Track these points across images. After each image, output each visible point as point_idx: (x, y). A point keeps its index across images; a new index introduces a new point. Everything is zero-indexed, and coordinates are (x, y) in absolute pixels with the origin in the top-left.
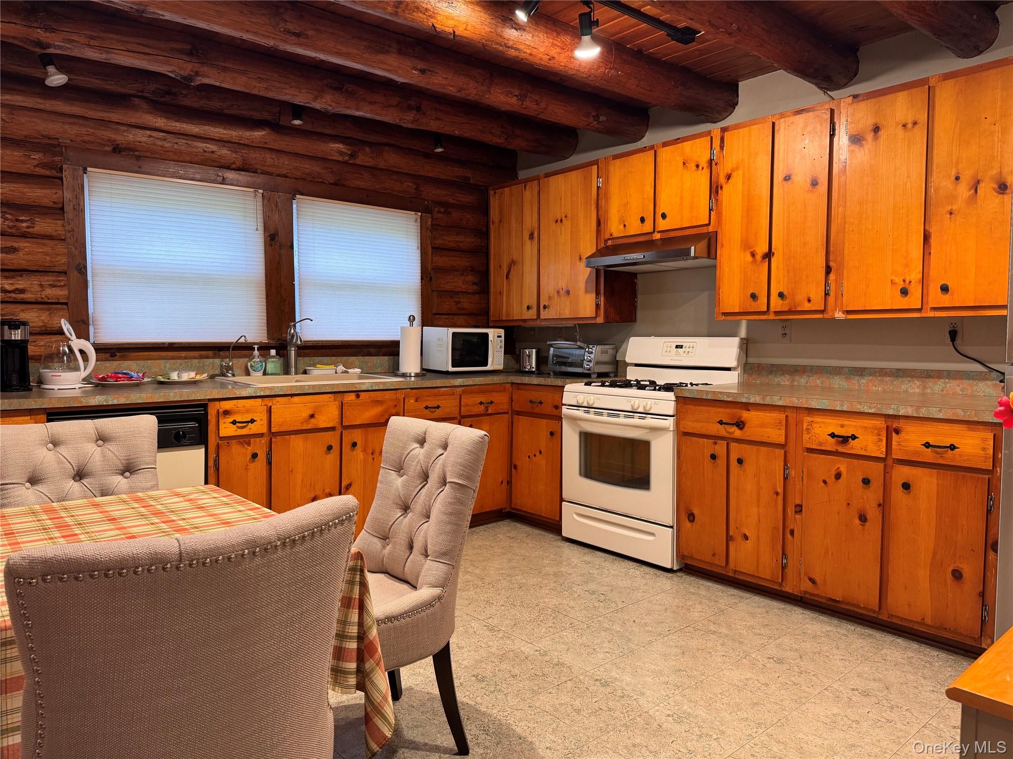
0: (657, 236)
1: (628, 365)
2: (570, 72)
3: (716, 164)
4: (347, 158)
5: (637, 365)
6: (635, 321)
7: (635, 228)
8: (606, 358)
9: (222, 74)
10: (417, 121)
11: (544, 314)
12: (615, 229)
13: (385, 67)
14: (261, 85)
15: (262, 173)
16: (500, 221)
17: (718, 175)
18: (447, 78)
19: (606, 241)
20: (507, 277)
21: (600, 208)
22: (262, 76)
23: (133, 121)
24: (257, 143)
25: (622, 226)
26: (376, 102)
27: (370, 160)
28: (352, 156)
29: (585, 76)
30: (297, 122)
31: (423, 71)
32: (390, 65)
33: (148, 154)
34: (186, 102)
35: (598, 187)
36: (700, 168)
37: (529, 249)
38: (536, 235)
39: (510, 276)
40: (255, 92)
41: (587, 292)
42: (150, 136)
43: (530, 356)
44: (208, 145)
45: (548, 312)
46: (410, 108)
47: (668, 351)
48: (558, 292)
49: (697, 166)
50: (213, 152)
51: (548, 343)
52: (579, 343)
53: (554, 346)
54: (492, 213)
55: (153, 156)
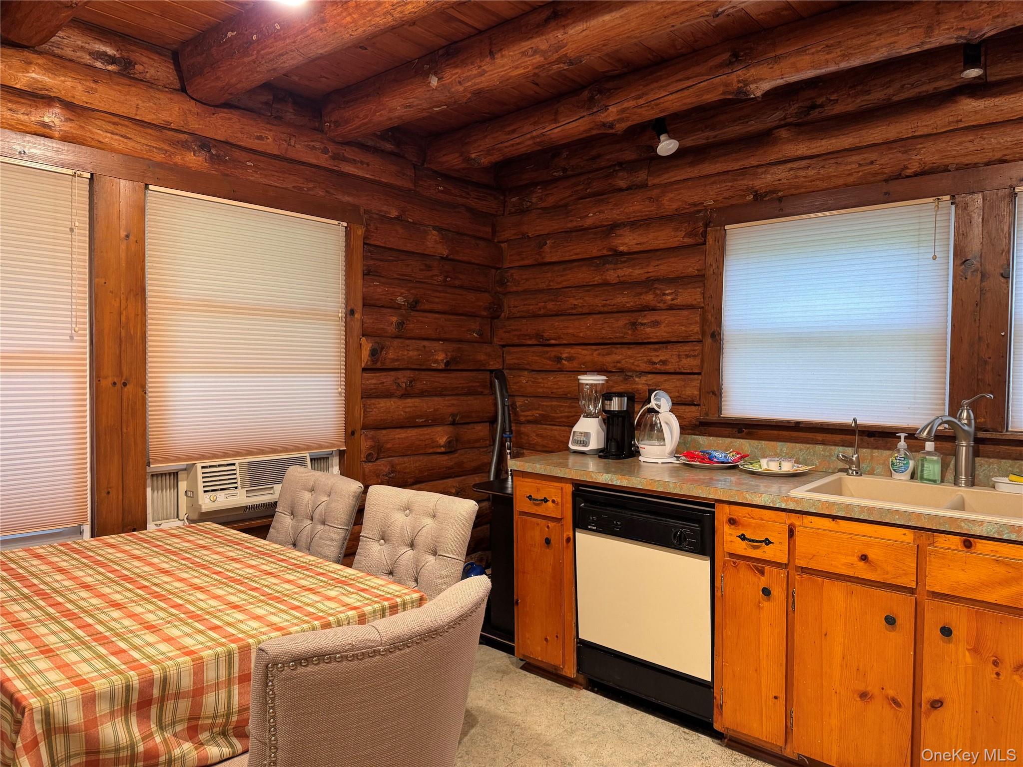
15: (957, 169)
23: (772, 157)
30: (972, 72)
33: (793, 191)
42: (791, 169)
44: (865, 156)
50: (872, 163)
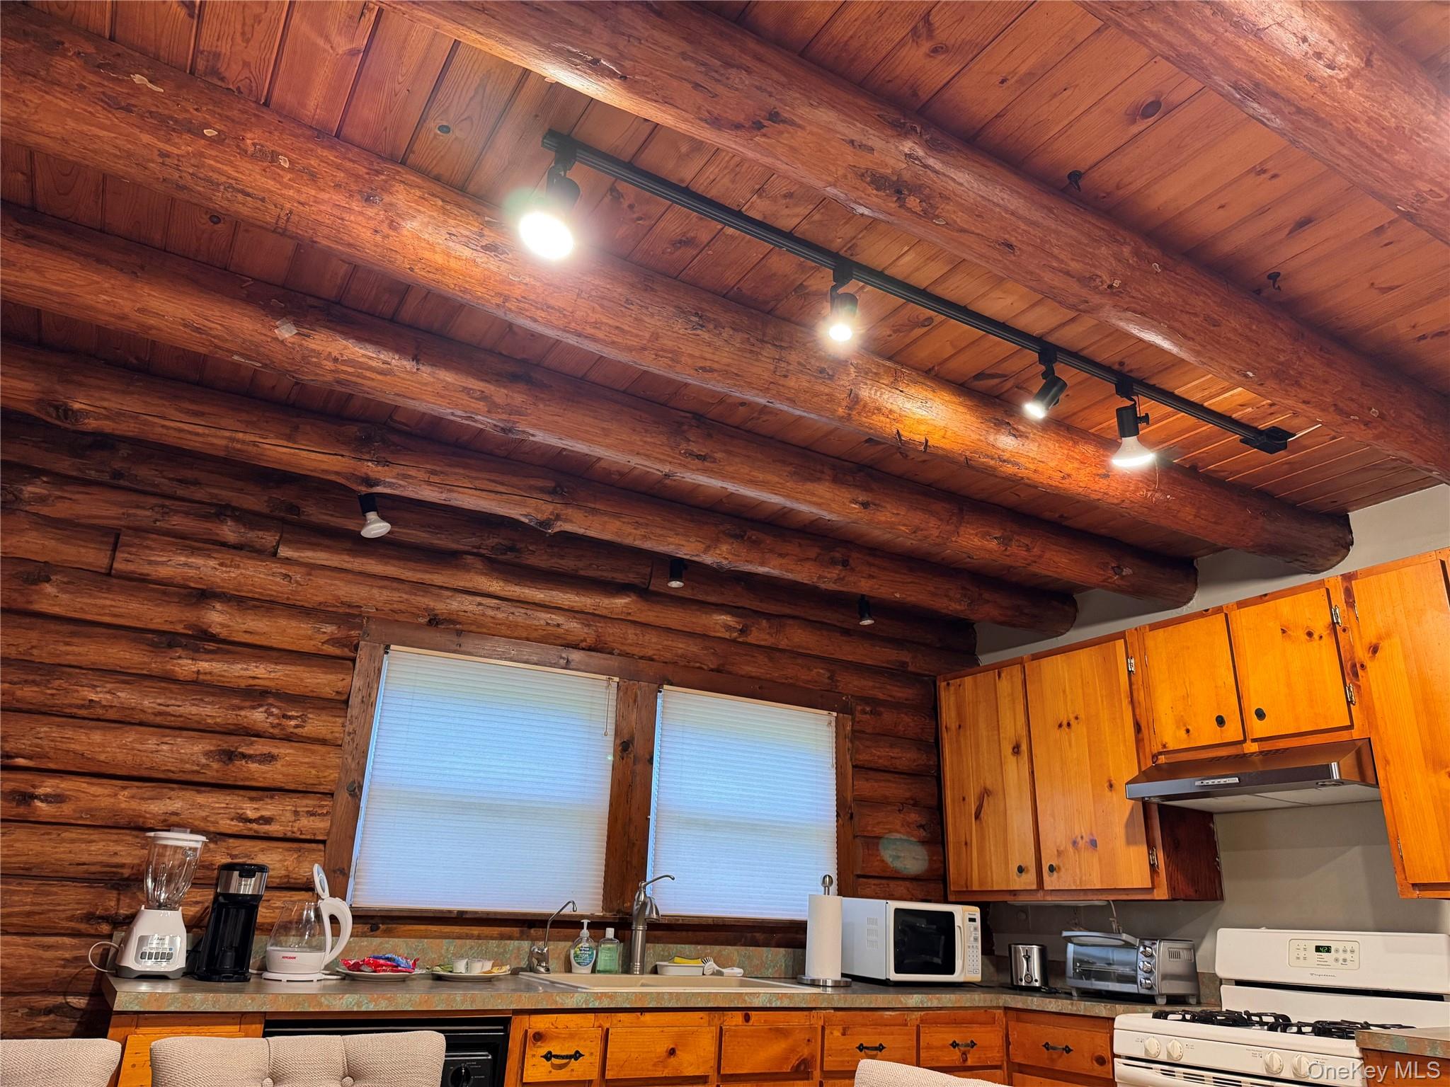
0: (1252, 748)
1: (1221, 981)
2: (1094, 496)
3: (1344, 630)
4: (735, 634)
5: (1239, 983)
6: (1222, 898)
7: (1207, 734)
8: (1177, 967)
9: (590, 517)
10: (843, 579)
11: (1050, 882)
12: (1169, 735)
13: (814, 499)
14: (638, 532)
15: (619, 655)
16: (960, 726)
17: (1352, 647)
18: (898, 514)
19: (1155, 756)
20: (977, 817)
21: (1136, 704)
22: (641, 521)
23: (461, 583)
24: (617, 614)
25: (1183, 732)
26: (788, 554)
27: (767, 637)
28: (742, 631)
29: (1116, 501)
30: (675, 584)
31: (865, 505)
32: (821, 497)
33: (473, 628)
34: (533, 561)
35: (1130, 672)
36: (1316, 636)
37: (1014, 771)
38: (1024, 747)
39: (982, 815)
40: (628, 541)
41: (1130, 841)
42: (480, 604)
43: (1028, 958)
44: (553, 616)
45: (1059, 878)
46: (833, 562)
47: (1301, 956)
48: (1075, 843)
49: (1310, 634)
50: (558, 625)
51: (1065, 934)
52: (1125, 936)
53: (1075, 940)
54: (944, 715)
55: (479, 630)
